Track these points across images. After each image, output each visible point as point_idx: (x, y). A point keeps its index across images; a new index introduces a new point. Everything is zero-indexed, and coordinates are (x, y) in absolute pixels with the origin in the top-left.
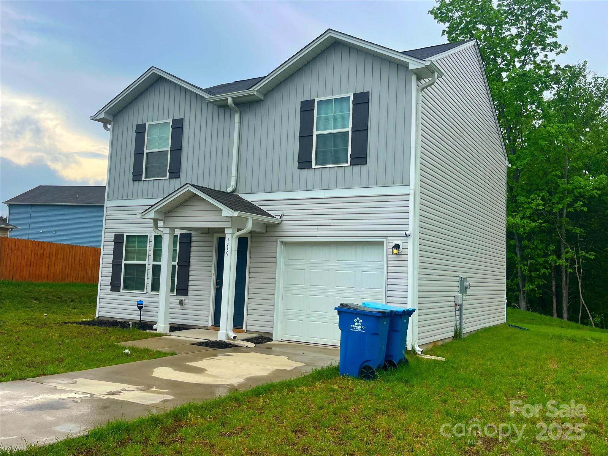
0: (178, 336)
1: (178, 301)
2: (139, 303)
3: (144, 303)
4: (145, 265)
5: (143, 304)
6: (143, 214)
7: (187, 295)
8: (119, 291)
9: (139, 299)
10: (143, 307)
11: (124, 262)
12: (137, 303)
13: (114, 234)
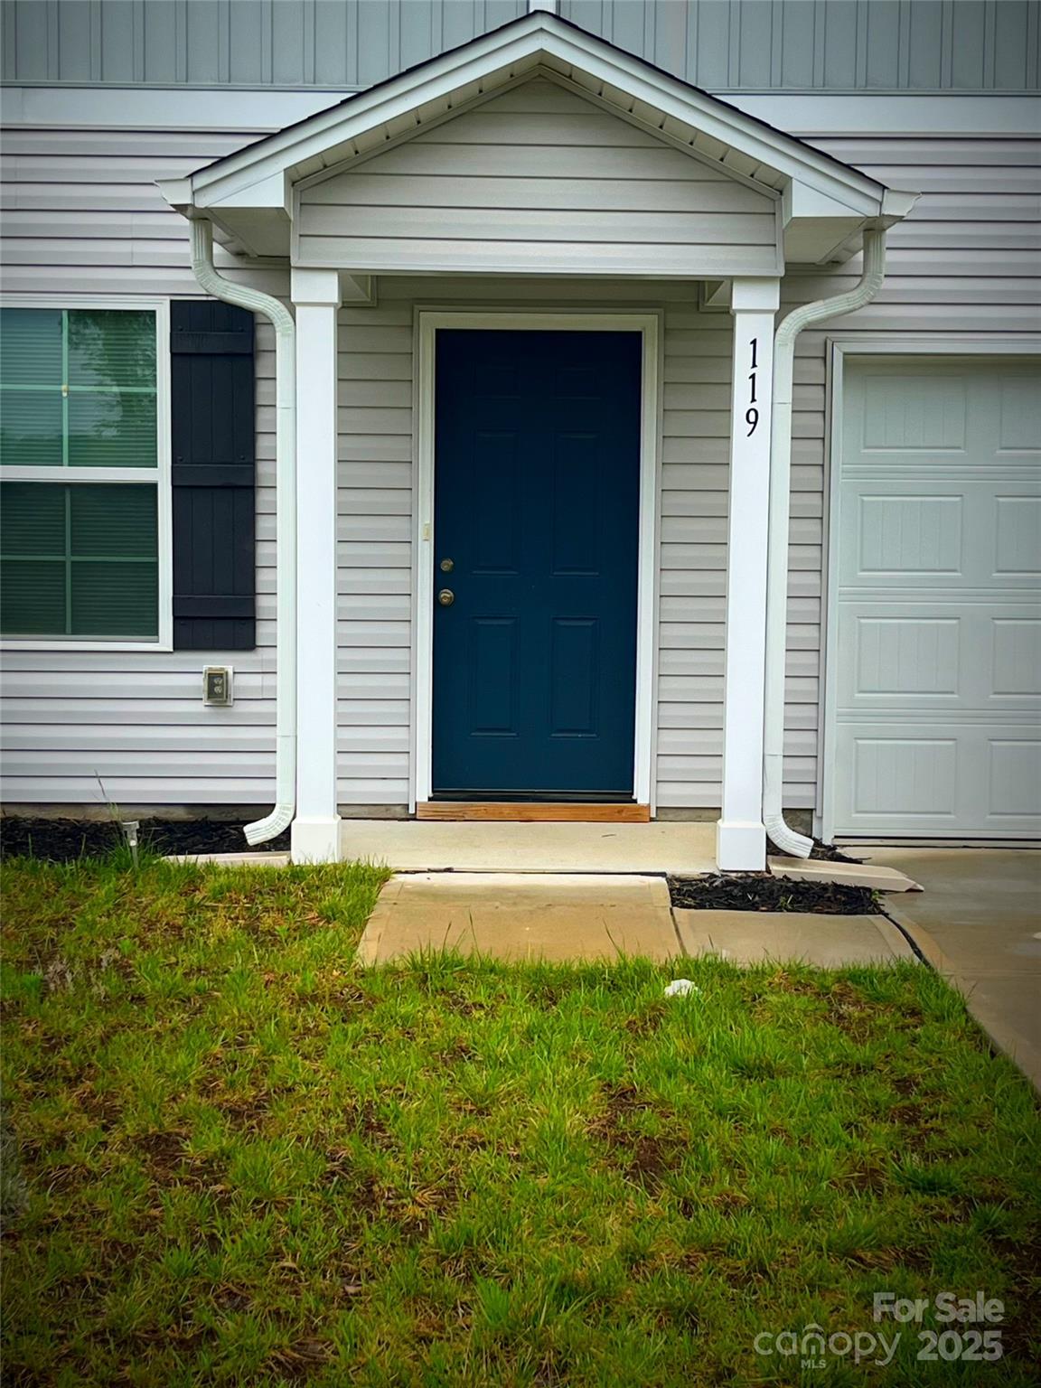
0: (449, 870)
6: (201, 181)
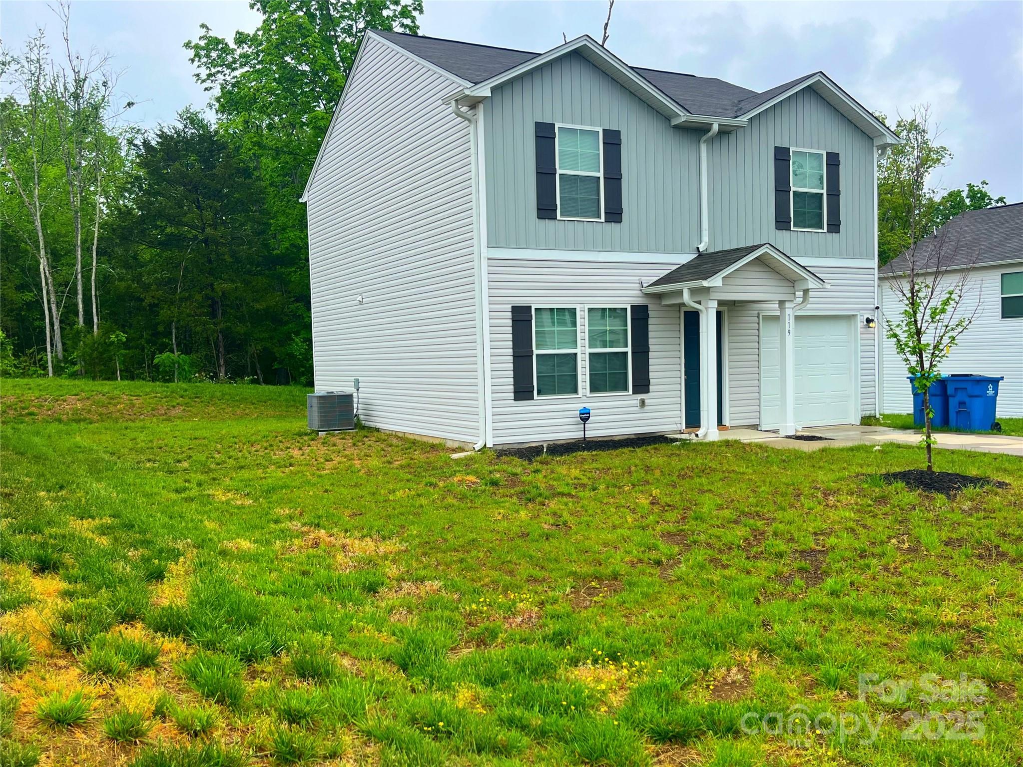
1: (638, 402)
2: (582, 412)
3: (591, 411)
4: (576, 354)
5: (589, 414)
7: (647, 391)
8: (533, 399)
9: (581, 406)
10: (589, 417)
11: (536, 352)
12: (578, 412)
13: (510, 306)
